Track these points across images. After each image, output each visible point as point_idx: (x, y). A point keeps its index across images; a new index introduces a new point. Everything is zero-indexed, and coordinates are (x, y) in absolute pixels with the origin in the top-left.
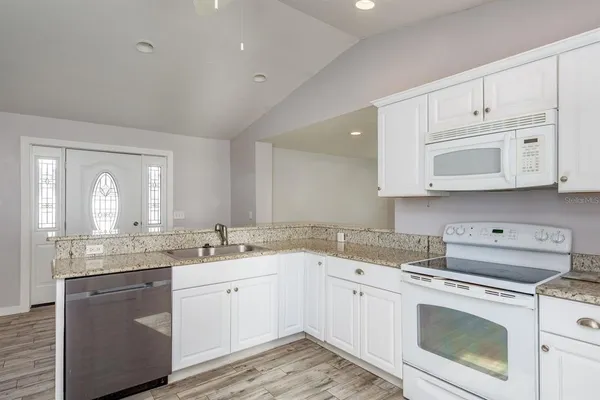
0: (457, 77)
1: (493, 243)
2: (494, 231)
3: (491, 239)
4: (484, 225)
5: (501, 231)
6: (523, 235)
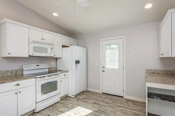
0: (46, 31)
1: (38, 68)
2: (37, 66)
3: (37, 67)
4: (34, 64)
5: (38, 65)
6: (42, 66)
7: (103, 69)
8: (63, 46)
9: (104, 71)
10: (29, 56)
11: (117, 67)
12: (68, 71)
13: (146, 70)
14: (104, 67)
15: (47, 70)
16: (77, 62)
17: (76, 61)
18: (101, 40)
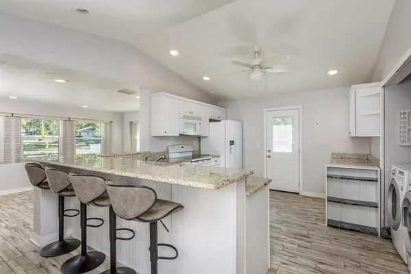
1: (184, 151)
4: (180, 146)
5: (183, 147)
6: (186, 148)
7: (269, 154)
8: (211, 120)
9: (269, 157)
10: (180, 135)
11: (289, 150)
12: (218, 156)
13: (332, 154)
14: (269, 151)
15: (191, 154)
16: (232, 143)
17: (231, 141)
18: (265, 110)
